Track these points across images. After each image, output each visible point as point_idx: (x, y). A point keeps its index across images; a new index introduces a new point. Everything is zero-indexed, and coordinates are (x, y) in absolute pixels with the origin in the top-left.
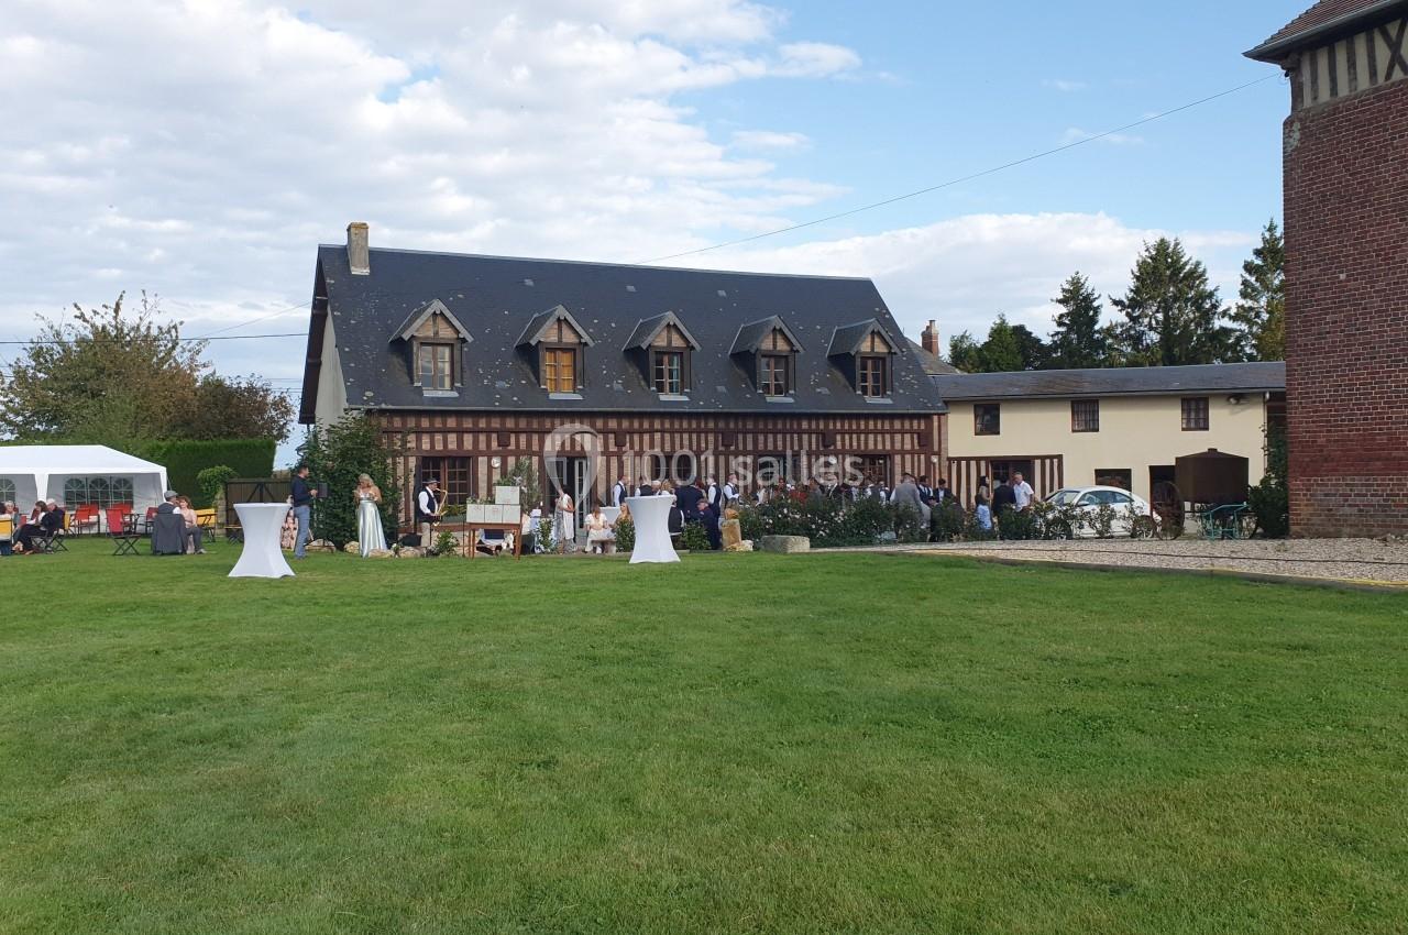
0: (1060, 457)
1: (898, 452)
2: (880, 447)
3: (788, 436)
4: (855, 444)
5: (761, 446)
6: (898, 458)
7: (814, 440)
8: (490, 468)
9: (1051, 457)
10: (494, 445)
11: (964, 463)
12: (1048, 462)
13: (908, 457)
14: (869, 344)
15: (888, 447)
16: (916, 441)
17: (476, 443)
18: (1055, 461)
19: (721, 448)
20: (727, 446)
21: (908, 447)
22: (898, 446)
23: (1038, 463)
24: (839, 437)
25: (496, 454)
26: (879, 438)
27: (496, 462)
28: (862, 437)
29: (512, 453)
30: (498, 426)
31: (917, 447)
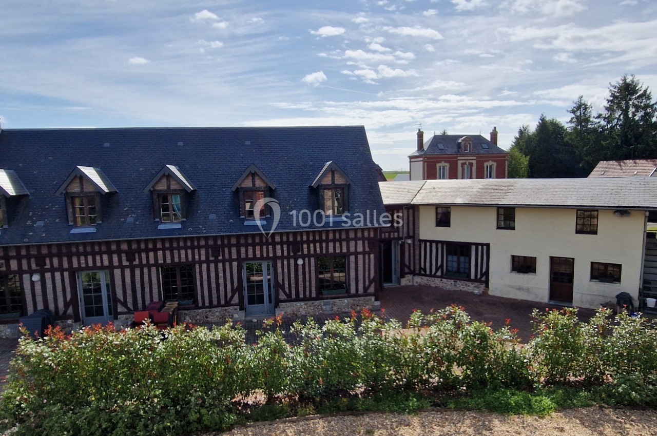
0: (488, 245)
1: (352, 254)
2: (338, 251)
3: (265, 248)
4: (318, 250)
5: (243, 255)
6: (352, 258)
7: (285, 249)
8: (32, 283)
9: (482, 245)
10: (34, 266)
11: (428, 244)
12: (480, 247)
13: (360, 257)
14: (330, 178)
15: (345, 250)
16: (366, 245)
17: (20, 265)
18: (485, 247)
19: (211, 258)
20: (216, 257)
21: (360, 249)
22: (352, 249)
23: (473, 248)
24: (305, 246)
25: (36, 272)
26: (338, 245)
27: (36, 278)
28: (324, 245)
29: (48, 270)
30: (36, 253)
31: (367, 249)
